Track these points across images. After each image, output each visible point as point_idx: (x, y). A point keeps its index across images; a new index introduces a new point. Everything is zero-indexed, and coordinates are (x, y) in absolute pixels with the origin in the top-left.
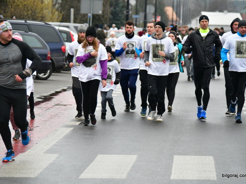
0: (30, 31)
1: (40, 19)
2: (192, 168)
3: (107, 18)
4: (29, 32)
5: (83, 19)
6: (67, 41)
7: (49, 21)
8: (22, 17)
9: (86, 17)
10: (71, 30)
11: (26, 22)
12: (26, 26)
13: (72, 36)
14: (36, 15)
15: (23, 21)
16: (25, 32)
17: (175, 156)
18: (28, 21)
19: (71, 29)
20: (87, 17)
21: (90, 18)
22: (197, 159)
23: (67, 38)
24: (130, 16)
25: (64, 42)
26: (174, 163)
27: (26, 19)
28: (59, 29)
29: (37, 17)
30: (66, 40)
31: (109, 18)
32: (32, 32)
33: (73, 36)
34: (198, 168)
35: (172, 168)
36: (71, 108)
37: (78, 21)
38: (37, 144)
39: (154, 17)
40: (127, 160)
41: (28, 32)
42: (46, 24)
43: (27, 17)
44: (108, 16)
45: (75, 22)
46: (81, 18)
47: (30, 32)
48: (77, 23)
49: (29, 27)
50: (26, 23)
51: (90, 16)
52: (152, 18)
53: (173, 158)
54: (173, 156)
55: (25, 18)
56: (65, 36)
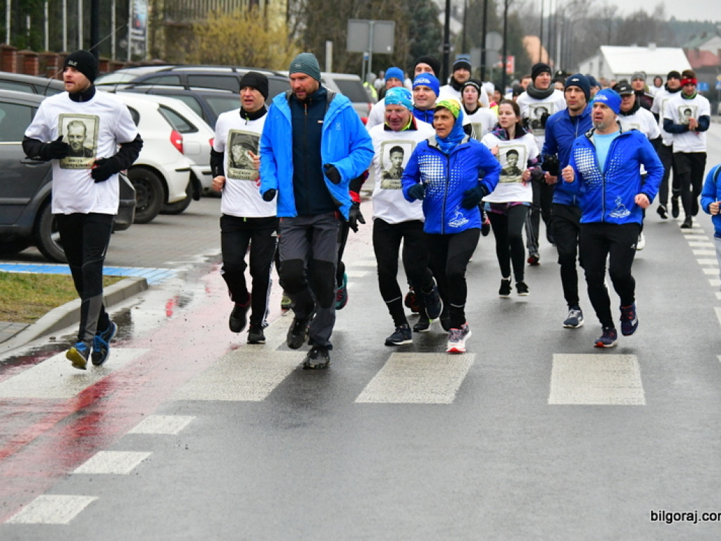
1: (262, 64)
2: (593, 380)
3: (402, 62)
5: (351, 64)
7: (280, 70)
8: (224, 60)
9: (358, 60)
11: (234, 71)
12: (235, 79)
14: (253, 56)
15: (228, 70)
16: (234, 92)
17: (555, 355)
18: (239, 70)
20: (362, 60)
21: (367, 62)
22: (604, 361)
24: (450, 56)
26: (553, 371)
27: (233, 65)
29: (257, 60)
31: (407, 63)
34: (605, 380)
35: (550, 380)
37: (342, 67)
39: (501, 57)
40: (454, 364)
42: (277, 75)
43: (235, 61)
44: (406, 57)
45: (334, 71)
46: (349, 61)
48: (340, 72)
50: (234, 74)
51: (367, 57)
52: (498, 61)
53: (552, 358)
54: (552, 355)
55: (230, 62)
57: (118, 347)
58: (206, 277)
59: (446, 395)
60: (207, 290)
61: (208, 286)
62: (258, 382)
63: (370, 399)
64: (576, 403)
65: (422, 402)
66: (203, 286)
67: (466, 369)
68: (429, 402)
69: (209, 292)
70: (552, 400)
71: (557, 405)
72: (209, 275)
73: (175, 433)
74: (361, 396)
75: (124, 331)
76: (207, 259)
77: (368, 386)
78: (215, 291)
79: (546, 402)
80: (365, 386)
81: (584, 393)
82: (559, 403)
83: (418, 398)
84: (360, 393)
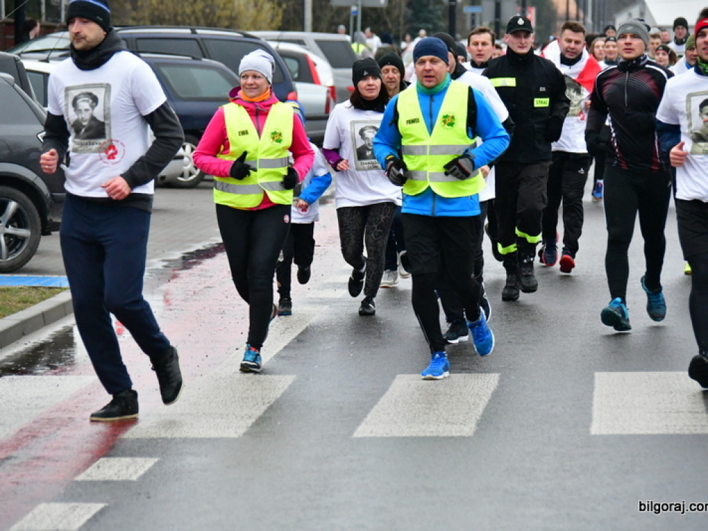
0: (207, 56)
1: (226, 24)
2: (645, 404)
3: (398, 17)
4: (204, 60)
5: (336, 20)
6: (299, 80)
7: (251, 29)
8: (179, 19)
9: (346, 15)
10: (308, 49)
11: (194, 32)
12: (194, 42)
13: (312, 65)
14: (214, 14)
15: (186, 31)
16: (194, 58)
17: (597, 374)
18: (199, 31)
19: (308, 47)
20: (349, 15)
21: (355, 18)
22: (657, 380)
23: (300, 71)
25: (293, 83)
26: (596, 393)
27: (191, 24)
28: (277, 47)
29: (219, 18)
30: (296, 75)
32: (210, 58)
33: (315, 65)
34: (660, 403)
35: (591, 405)
36: (320, 253)
37: (324, 25)
38: (237, 349)
39: (518, 9)
40: (473, 388)
41: (200, 59)
42: (246, 36)
43: (193, 20)
44: (403, 12)
45: (315, 29)
46: (333, 17)
47: (205, 57)
48: (322, 31)
49: (203, 47)
50: (195, 36)
51: (356, 12)
53: (593, 378)
54: (593, 373)
55: (188, 21)
56: (293, 65)
57: (61, 375)
58: (165, 287)
59: (464, 425)
60: (167, 301)
61: (168, 297)
62: (234, 414)
63: (371, 432)
64: (625, 433)
65: (435, 434)
66: (161, 298)
67: (487, 393)
68: (445, 434)
69: (170, 305)
70: (595, 429)
71: (602, 436)
72: (169, 284)
73: (134, 478)
74: (360, 428)
75: (66, 355)
76: (165, 264)
77: (369, 416)
78: (176, 303)
79: (588, 432)
80: (365, 417)
81: (634, 420)
82: (604, 432)
83: (431, 430)
84: (358, 424)
